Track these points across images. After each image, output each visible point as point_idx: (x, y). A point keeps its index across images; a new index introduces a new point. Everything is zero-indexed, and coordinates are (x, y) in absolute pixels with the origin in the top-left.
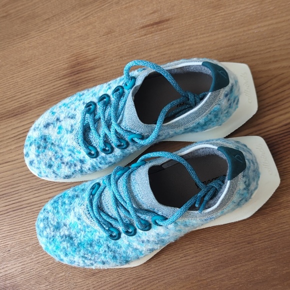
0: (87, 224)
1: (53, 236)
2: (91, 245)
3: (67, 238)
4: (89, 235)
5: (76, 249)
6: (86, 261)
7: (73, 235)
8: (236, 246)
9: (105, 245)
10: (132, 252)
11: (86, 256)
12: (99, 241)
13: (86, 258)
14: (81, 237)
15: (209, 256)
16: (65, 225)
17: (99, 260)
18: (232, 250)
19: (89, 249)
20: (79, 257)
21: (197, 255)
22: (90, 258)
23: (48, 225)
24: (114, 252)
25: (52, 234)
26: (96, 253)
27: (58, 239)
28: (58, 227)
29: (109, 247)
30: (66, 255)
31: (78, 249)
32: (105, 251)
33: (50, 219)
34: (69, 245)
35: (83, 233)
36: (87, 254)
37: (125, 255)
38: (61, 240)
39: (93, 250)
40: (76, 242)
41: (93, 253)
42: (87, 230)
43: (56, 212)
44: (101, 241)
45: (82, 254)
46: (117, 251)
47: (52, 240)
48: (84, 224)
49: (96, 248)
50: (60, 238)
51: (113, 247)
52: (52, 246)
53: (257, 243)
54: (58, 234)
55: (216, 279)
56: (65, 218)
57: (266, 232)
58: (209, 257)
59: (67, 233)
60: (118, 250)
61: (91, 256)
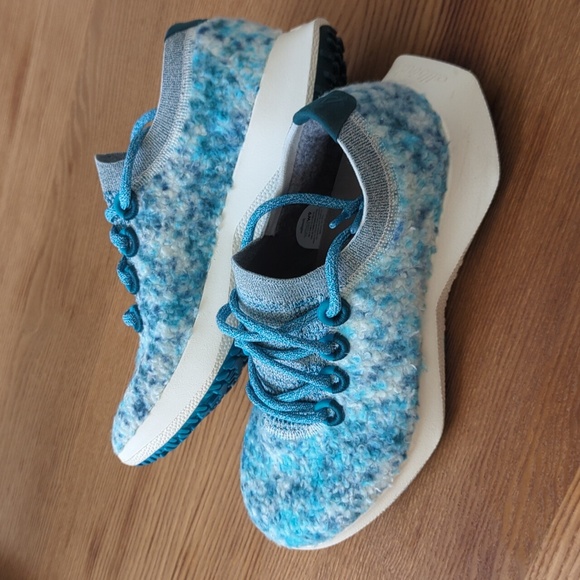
0: (295, 441)
1: (277, 511)
2: (326, 467)
3: (294, 493)
4: (313, 455)
5: (315, 497)
6: (344, 500)
7: (297, 480)
8: (549, 251)
9: (342, 446)
10: (386, 415)
11: (335, 491)
12: (331, 448)
13: (339, 495)
14: (308, 470)
15: (529, 314)
16: (277, 477)
17: (358, 478)
18: (551, 264)
19: (330, 475)
20: (330, 504)
21: (514, 332)
22: (343, 488)
23: (259, 503)
24: (363, 441)
25: (272, 508)
26: (343, 471)
27: (284, 507)
28: (271, 491)
29: (348, 443)
30: (312, 519)
31: (317, 493)
32: (351, 455)
33: (255, 492)
34: (302, 500)
35: (303, 462)
36: (335, 487)
37: (381, 431)
38: (289, 505)
39: (336, 472)
40: (307, 484)
41: (340, 476)
42: (304, 450)
43: (252, 472)
44: (332, 445)
45: (328, 495)
46: (366, 436)
47: (278, 518)
48: (291, 444)
49: (336, 463)
50: (285, 504)
51: (354, 437)
52: (286, 527)
53: (571, 209)
54: (279, 501)
55: (574, 337)
56: (268, 467)
57: (567, 177)
58: (532, 316)
59: (287, 486)
60: (364, 432)
61: (343, 484)
